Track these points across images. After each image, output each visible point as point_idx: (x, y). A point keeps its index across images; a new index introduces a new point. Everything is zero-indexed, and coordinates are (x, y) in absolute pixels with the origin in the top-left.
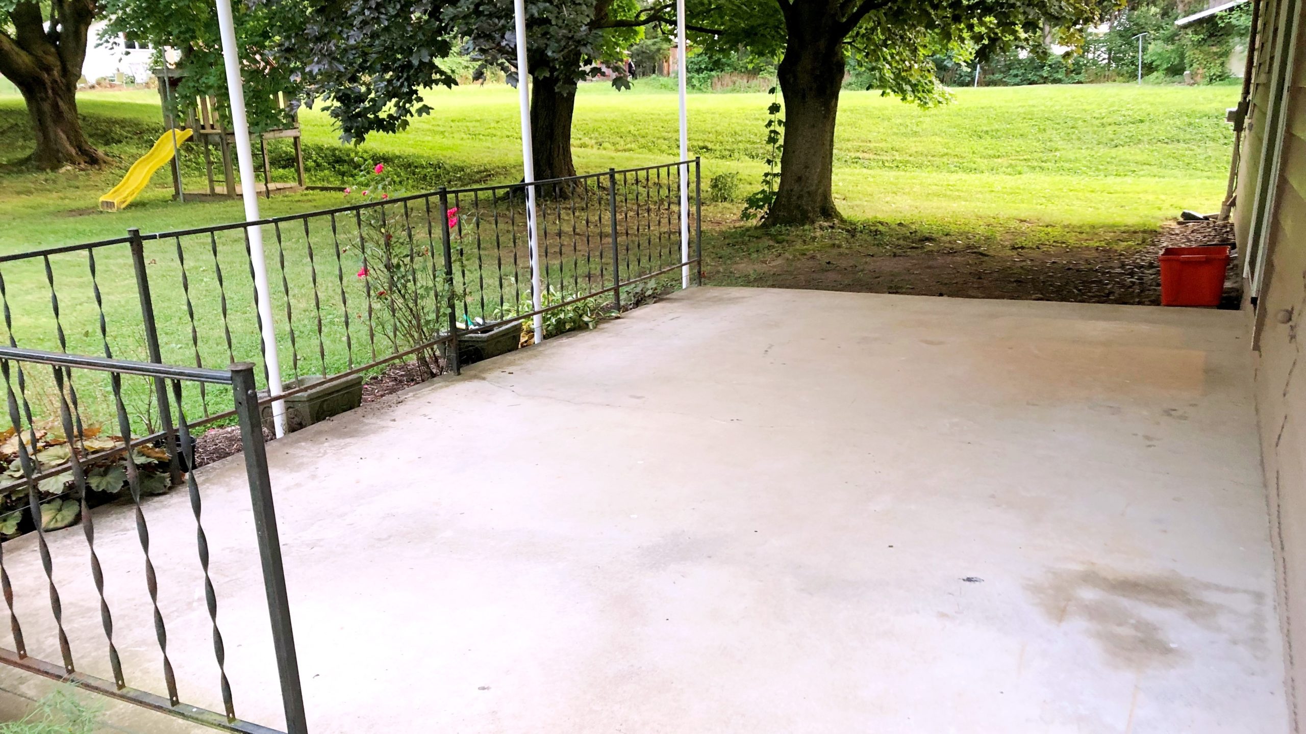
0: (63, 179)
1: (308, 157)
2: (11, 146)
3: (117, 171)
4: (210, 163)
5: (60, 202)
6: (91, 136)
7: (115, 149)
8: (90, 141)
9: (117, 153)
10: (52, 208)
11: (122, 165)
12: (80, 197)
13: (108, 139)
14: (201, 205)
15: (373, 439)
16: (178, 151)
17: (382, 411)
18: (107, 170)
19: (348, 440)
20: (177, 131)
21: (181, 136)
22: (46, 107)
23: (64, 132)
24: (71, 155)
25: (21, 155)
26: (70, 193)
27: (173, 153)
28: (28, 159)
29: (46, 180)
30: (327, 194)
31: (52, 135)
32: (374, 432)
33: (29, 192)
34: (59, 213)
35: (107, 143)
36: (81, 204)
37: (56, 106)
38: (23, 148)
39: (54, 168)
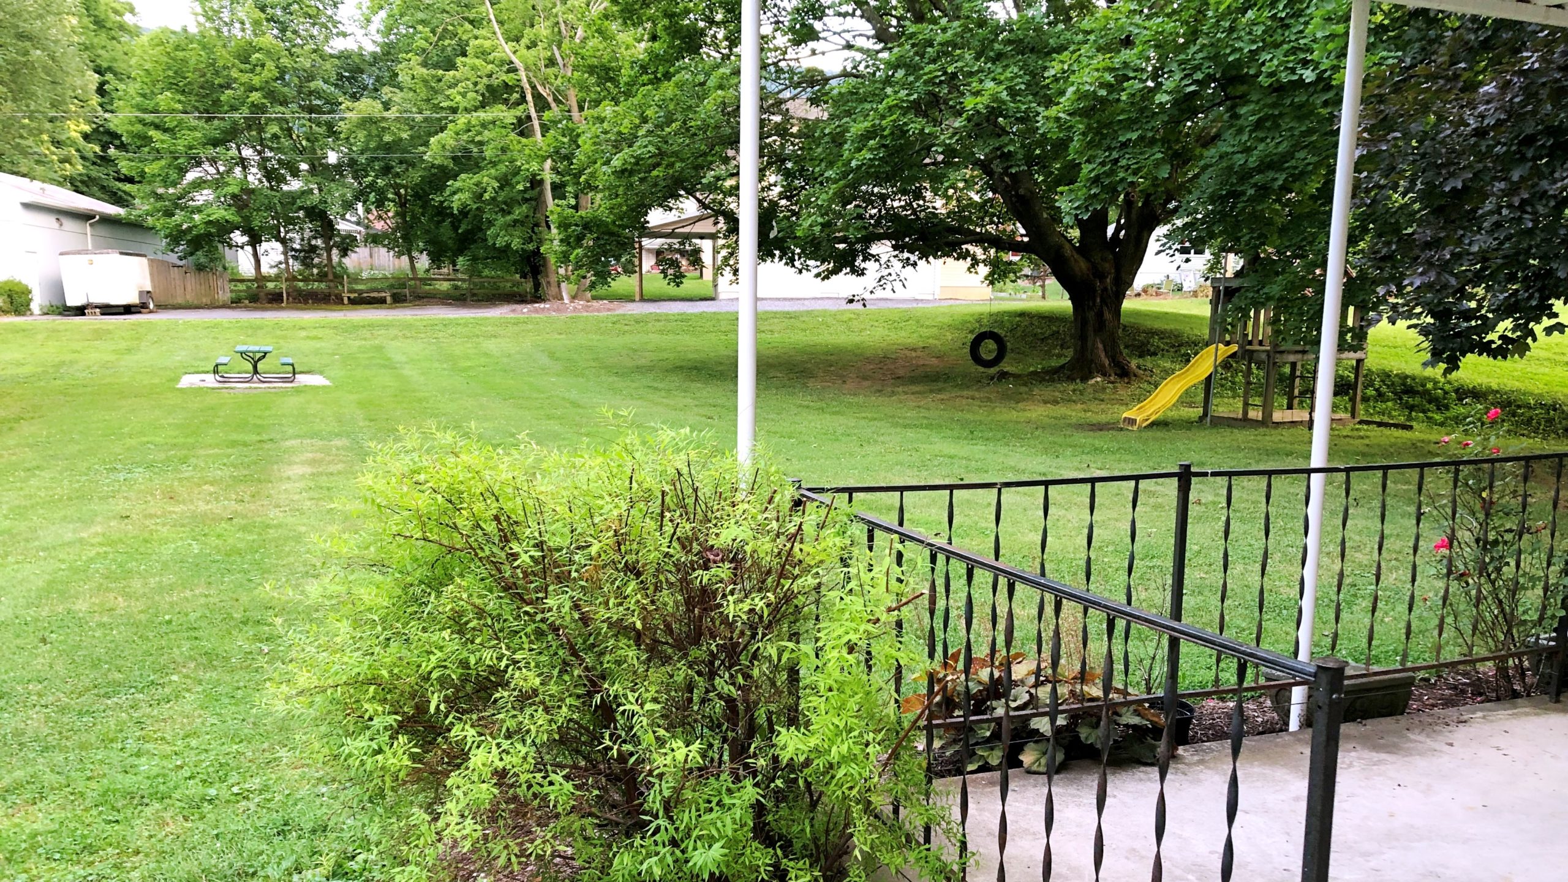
0: (1090, 390)
1: (1371, 384)
2: (1049, 354)
3: (1145, 386)
4: (1249, 383)
5: (1082, 415)
6: (1126, 347)
7: (1148, 362)
8: (1125, 352)
9: (1149, 365)
10: (1074, 420)
11: (1152, 380)
12: (1103, 411)
13: (1143, 350)
14: (1229, 430)
15: (1420, 763)
16: (1216, 367)
17: (1437, 728)
18: (1135, 385)
19: (1383, 756)
20: (1221, 346)
21: (1224, 351)
22: (1091, 315)
23: (1103, 342)
24: (1103, 366)
25: (1055, 363)
26: (1093, 406)
27: (1211, 370)
28: (1062, 367)
29: (1074, 391)
30: (1387, 431)
31: (1090, 344)
32: (1421, 754)
33: (1055, 402)
34: (1080, 427)
35: (1141, 356)
36: (1103, 418)
37: (1100, 314)
38: (1059, 356)
39: (1085, 379)
